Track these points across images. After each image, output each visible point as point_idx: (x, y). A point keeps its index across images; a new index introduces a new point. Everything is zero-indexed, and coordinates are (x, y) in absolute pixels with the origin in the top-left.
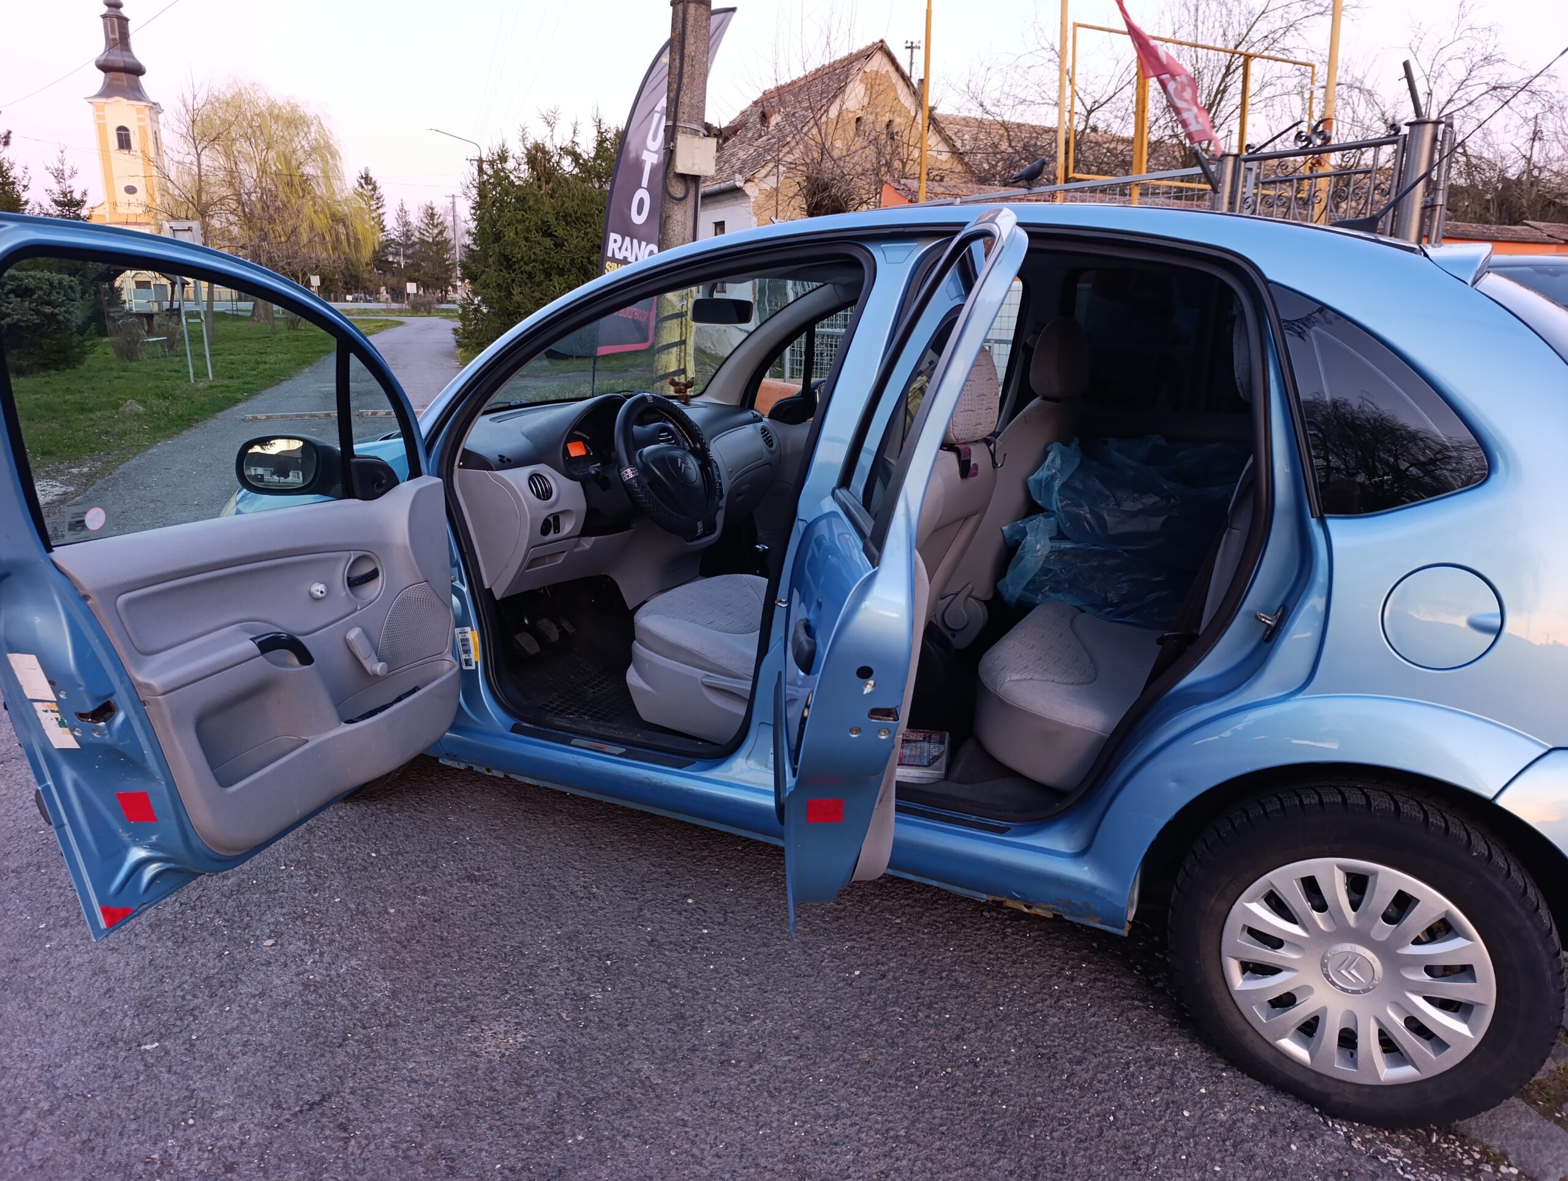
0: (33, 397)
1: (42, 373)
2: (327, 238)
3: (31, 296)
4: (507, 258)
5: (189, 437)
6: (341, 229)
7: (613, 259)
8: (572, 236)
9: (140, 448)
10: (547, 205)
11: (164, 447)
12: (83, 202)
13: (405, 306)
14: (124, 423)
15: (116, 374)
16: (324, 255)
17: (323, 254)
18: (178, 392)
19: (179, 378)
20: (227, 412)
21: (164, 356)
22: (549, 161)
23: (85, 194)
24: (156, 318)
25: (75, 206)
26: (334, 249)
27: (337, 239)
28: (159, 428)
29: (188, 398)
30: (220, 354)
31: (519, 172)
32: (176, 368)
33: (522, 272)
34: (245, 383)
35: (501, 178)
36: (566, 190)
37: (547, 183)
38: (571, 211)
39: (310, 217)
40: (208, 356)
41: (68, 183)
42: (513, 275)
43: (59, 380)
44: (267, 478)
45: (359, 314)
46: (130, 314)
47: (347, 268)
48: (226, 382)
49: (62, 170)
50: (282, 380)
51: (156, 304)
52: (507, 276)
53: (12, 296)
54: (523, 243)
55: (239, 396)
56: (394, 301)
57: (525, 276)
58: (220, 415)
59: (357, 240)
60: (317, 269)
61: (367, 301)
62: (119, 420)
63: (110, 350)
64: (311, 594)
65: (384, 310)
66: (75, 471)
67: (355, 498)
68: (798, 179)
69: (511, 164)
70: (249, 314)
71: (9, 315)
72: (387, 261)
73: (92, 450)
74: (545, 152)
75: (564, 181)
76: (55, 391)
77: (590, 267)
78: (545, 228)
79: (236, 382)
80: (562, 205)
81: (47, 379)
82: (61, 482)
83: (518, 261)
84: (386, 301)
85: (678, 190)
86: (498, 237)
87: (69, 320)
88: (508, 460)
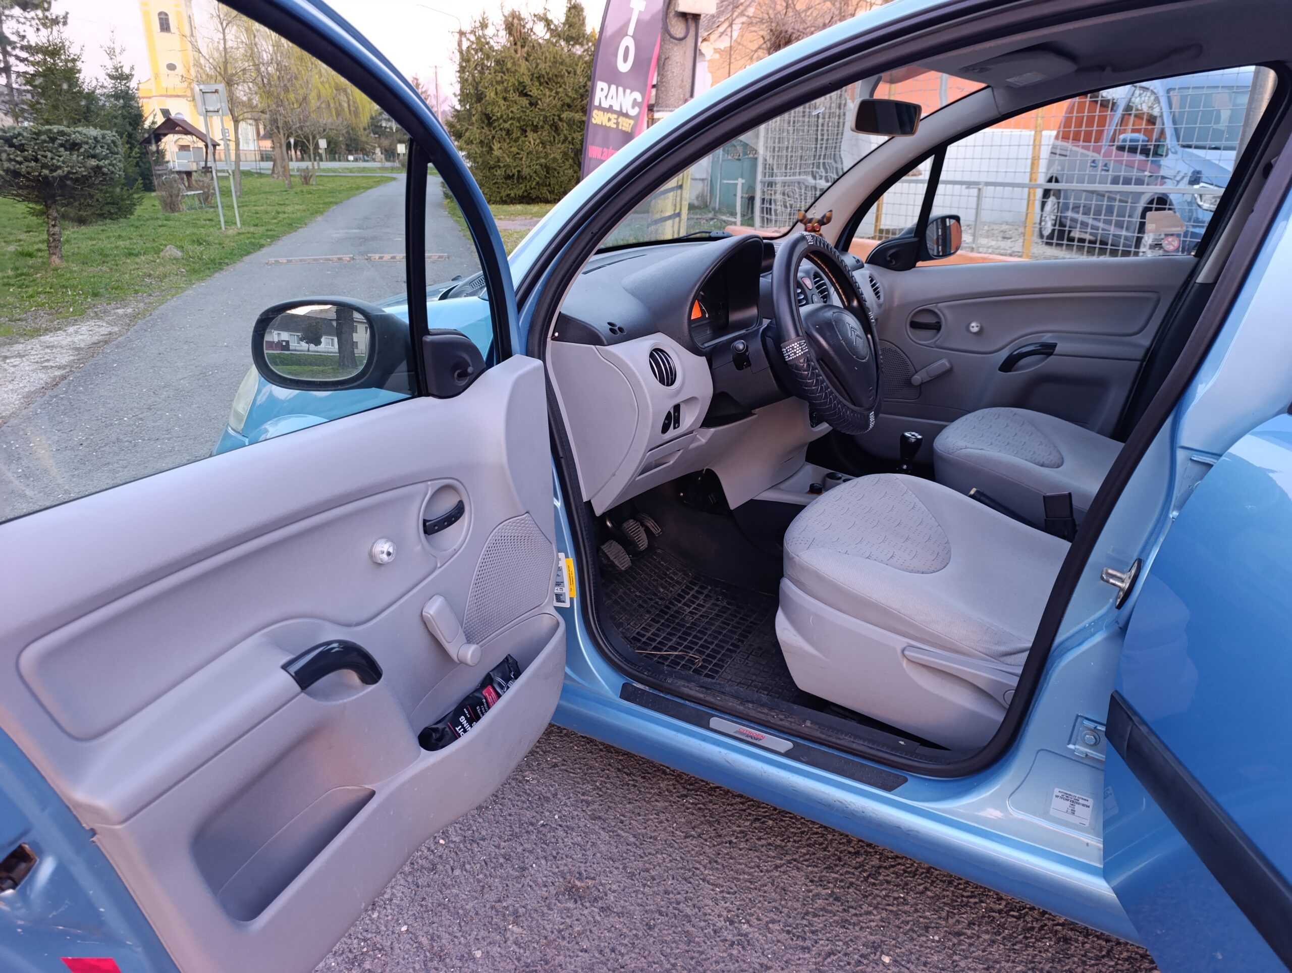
0: (90, 243)
1: (100, 223)
2: (332, 105)
3: (78, 150)
4: (488, 117)
5: (220, 279)
6: (343, 97)
7: (600, 108)
8: (545, 95)
9: (178, 289)
10: (523, 66)
11: (200, 287)
12: (131, 75)
13: (397, 164)
14: (164, 266)
15: (160, 223)
16: (330, 120)
17: (327, 119)
18: (211, 238)
19: (212, 226)
20: (252, 257)
21: (201, 208)
22: (524, 27)
23: (132, 68)
24: (194, 174)
25: (125, 79)
26: (338, 115)
27: (340, 104)
28: (194, 271)
29: (220, 244)
30: (247, 206)
31: (499, 39)
32: (210, 217)
33: (501, 129)
34: (267, 230)
35: (481, 45)
36: (539, 53)
37: (523, 46)
38: (544, 72)
39: (317, 87)
40: (236, 206)
41: (119, 58)
42: (493, 132)
43: (113, 228)
44: (293, 345)
45: (359, 172)
46: (172, 172)
47: (348, 133)
48: (252, 229)
49: (113, 49)
50: (299, 228)
51: (195, 164)
52: (488, 133)
53: (62, 149)
54: (502, 102)
55: (262, 242)
56: (388, 160)
57: (504, 133)
58: (247, 259)
59: (357, 108)
60: (324, 133)
61: (365, 161)
62: (160, 264)
63: (157, 203)
64: (371, 556)
65: (379, 168)
66: (120, 311)
67: (428, 395)
68: (761, 33)
69: (489, 32)
70: (270, 172)
71: (60, 167)
72: (381, 126)
73: (136, 292)
74: (520, 19)
75: (536, 46)
76: (109, 238)
77: (560, 124)
78: (521, 89)
79: (260, 230)
80: (536, 67)
81: (104, 227)
82: (108, 323)
83: (498, 119)
84: (381, 161)
85: (678, 29)
86: (480, 98)
87: (112, 172)
88: (621, 329)
